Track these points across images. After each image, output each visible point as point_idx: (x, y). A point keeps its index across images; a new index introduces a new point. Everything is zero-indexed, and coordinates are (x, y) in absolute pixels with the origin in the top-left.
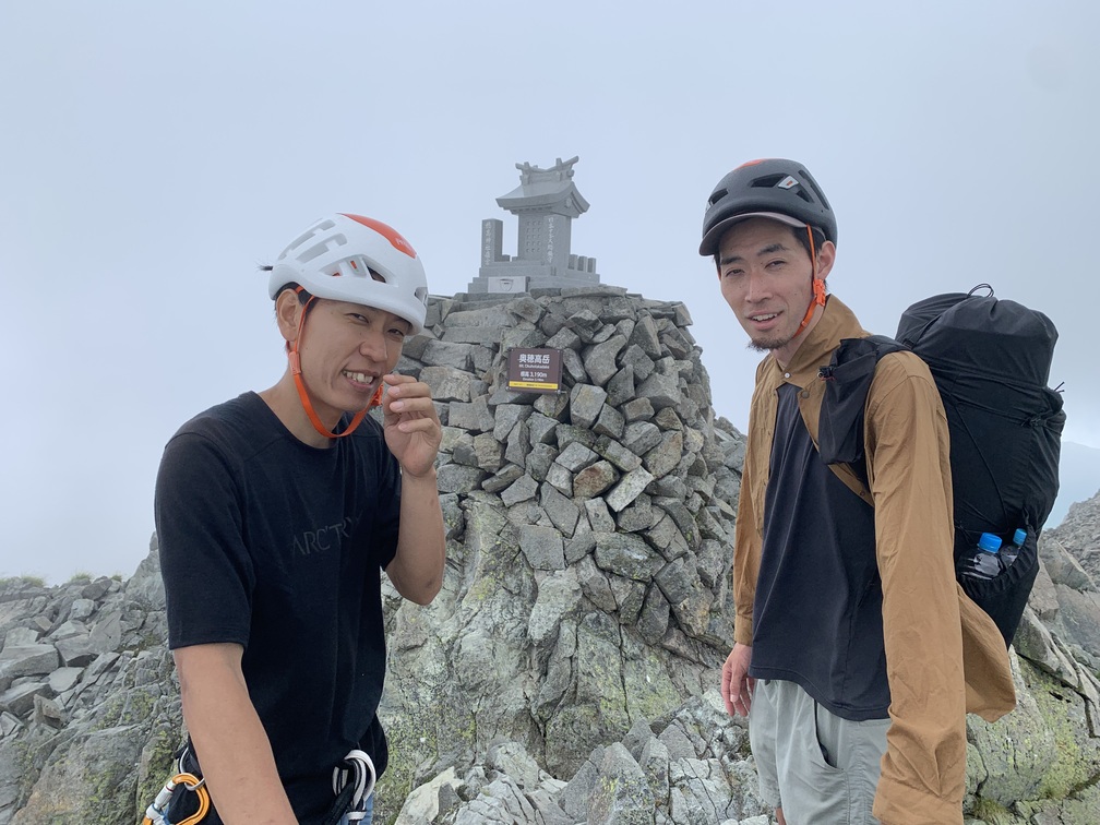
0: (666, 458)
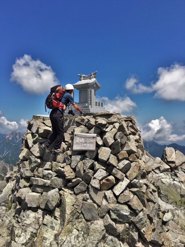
0: (133, 172)
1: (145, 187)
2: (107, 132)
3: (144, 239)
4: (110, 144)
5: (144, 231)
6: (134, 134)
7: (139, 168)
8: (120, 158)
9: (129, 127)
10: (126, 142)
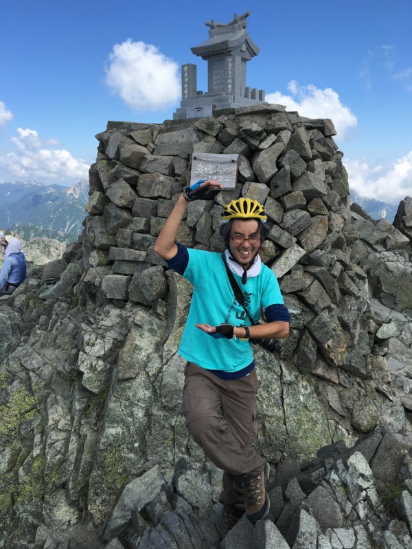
0: (316, 237)
1: (339, 266)
2: (262, 150)
3: (329, 361)
4: (268, 176)
5: (329, 346)
6: (326, 158)
7: (329, 229)
8: (288, 205)
9: (315, 143)
10: (303, 173)
